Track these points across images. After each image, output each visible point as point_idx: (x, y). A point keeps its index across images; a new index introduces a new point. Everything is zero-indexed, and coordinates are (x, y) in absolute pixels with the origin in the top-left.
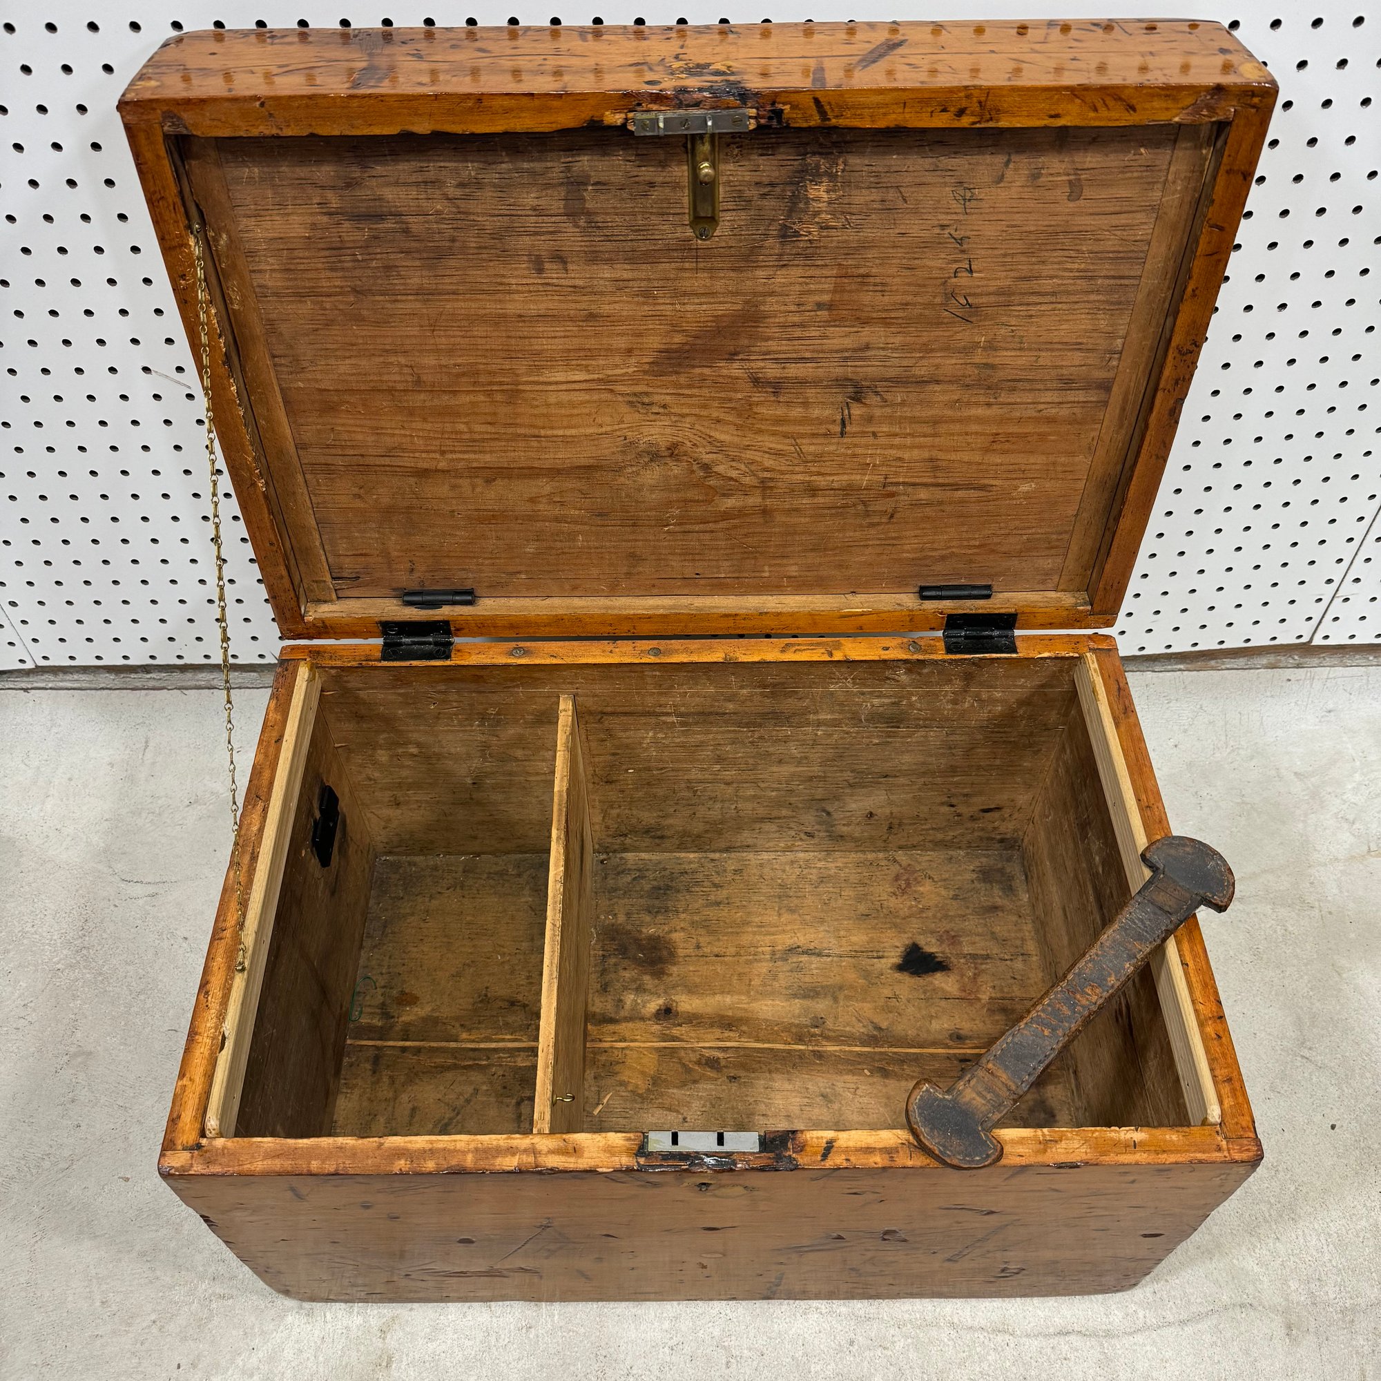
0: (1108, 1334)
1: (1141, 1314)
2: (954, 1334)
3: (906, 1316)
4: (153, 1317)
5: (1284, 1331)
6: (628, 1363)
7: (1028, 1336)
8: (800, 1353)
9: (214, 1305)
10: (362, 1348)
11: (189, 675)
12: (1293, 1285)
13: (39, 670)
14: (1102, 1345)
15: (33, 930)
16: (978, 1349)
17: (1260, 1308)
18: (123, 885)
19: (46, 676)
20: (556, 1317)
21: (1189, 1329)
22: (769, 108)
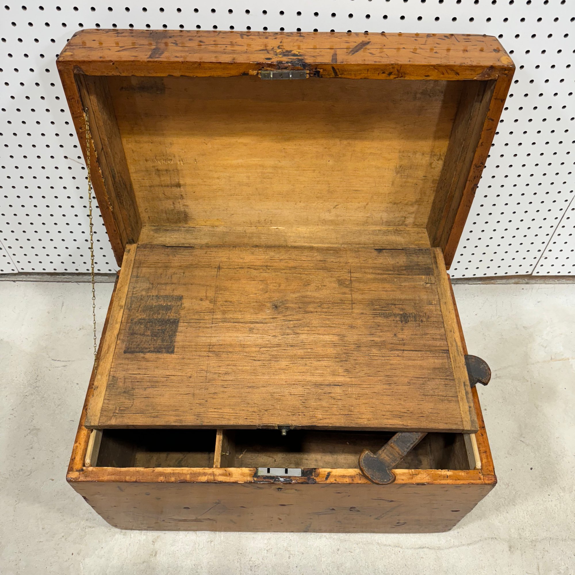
0: (439, 548)
1: (452, 540)
2: (378, 547)
3: (360, 540)
4: (63, 535)
5: (508, 549)
6: (250, 557)
7: (407, 548)
8: (318, 554)
9: (87, 530)
10: (145, 548)
11: (80, 277)
12: (513, 531)
13: (20, 274)
14: (437, 553)
15: (16, 379)
16: (388, 553)
17: (499, 539)
18: (53, 362)
19: (22, 276)
20: (222, 537)
21: (471, 547)
22: (314, 70)
